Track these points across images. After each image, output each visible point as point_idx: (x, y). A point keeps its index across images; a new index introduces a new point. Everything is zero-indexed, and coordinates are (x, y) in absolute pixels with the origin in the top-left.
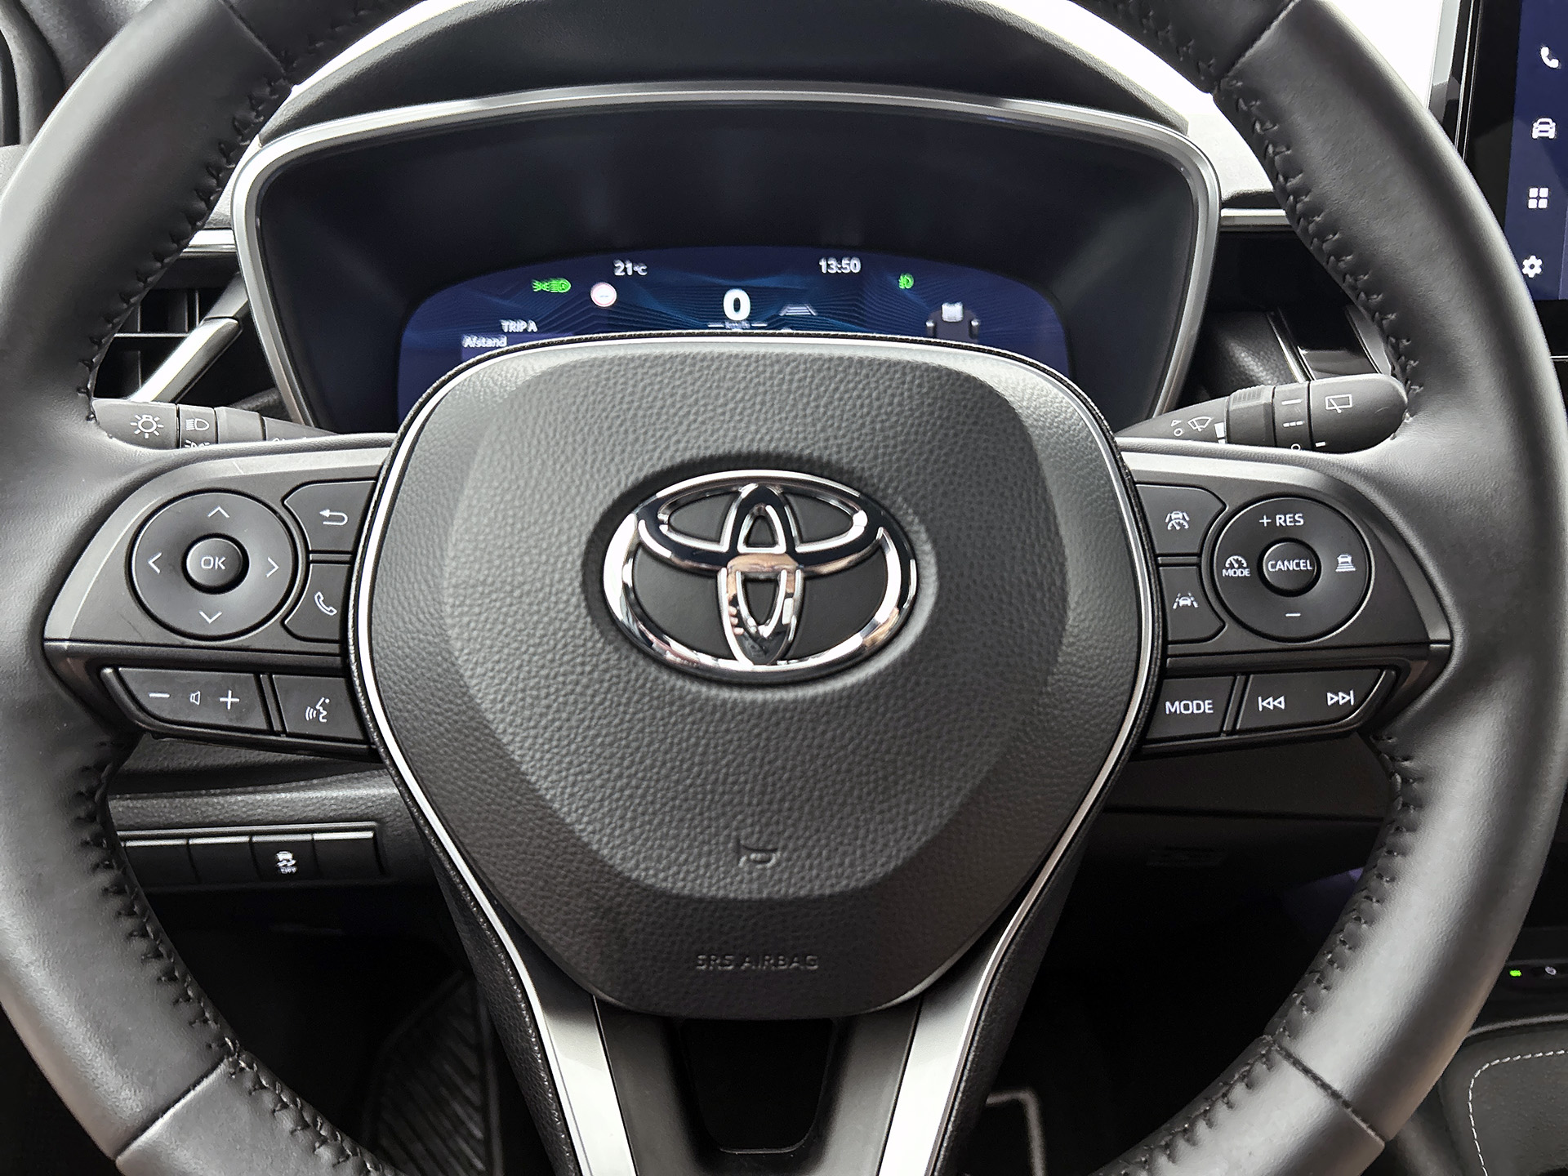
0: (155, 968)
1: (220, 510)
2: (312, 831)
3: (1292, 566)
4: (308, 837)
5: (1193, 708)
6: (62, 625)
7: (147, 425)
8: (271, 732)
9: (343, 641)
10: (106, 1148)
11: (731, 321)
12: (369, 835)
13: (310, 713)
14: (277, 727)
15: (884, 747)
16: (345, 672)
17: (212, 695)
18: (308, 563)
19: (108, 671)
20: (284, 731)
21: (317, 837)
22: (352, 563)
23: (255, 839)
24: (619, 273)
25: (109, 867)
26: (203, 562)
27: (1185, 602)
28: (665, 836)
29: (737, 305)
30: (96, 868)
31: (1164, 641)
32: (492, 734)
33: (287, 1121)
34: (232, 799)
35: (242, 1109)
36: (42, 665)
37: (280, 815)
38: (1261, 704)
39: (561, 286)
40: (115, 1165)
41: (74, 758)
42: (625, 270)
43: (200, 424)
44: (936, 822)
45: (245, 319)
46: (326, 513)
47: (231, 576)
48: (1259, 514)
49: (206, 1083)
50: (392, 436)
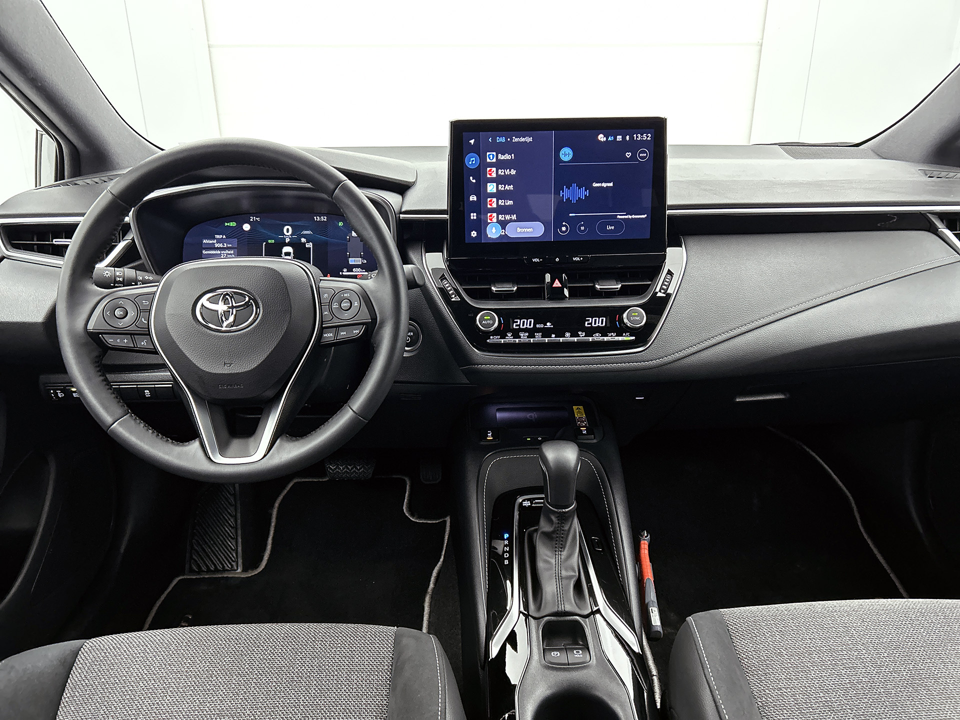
0: (113, 396)
1: (121, 302)
2: (155, 384)
3: (346, 305)
4: (153, 386)
5: (329, 335)
6: (90, 326)
7: (107, 274)
8: (135, 347)
9: (149, 328)
10: (106, 430)
11: (286, 235)
12: (171, 386)
13: (143, 343)
14: (136, 346)
15: (253, 343)
16: (149, 334)
17: (122, 340)
18: (140, 312)
19: (100, 336)
20: (137, 347)
21: (156, 386)
22: (150, 312)
23: (138, 386)
24: (251, 220)
25: (103, 376)
26: (118, 313)
27: (326, 313)
28: (210, 362)
29: (288, 230)
30: (100, 376)
31: (322, 322)
32: (176, 344)
33: (142, 425)
34: (132, 375)
35: (133, 422)
36: (87, 335)
37: (146, 380)
38: (341, 333)
39: (233, 224)
40: (107, 434)
41: (96, 354)
42: (253, 219)
43: (120, 273)
44: (264, 357)
45: (133, 239)
46: (144, 302)
47: (124, 315)
48: (341, 294)
49: (125, 417)
50: (158, 284)
